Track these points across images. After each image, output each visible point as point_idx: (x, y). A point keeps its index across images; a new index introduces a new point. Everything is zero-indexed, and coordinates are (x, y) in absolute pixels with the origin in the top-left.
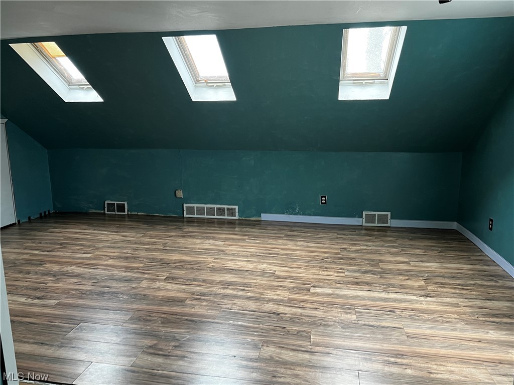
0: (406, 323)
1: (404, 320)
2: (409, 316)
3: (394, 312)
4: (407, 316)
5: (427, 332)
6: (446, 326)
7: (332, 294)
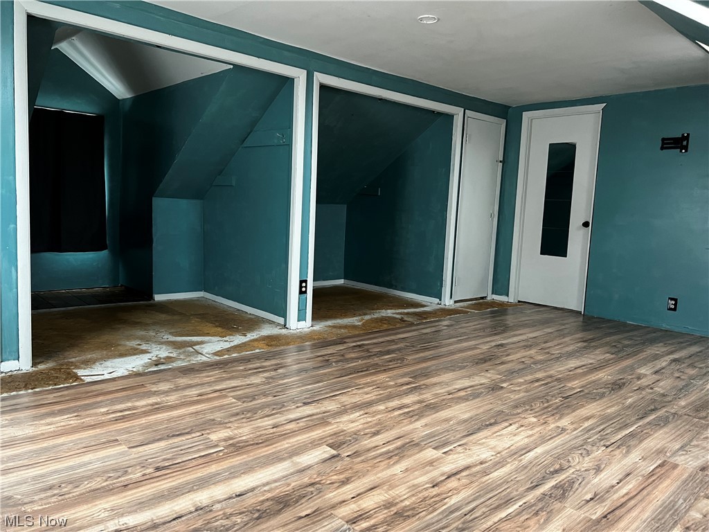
0: (127, 458)
1: (133, 462)
2: (126, 471)
3: (158, 469)
4: (130, 470)
5: (86, 458)
6: (52, 480)
7: (290, 457)
